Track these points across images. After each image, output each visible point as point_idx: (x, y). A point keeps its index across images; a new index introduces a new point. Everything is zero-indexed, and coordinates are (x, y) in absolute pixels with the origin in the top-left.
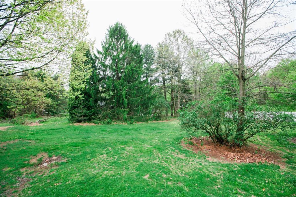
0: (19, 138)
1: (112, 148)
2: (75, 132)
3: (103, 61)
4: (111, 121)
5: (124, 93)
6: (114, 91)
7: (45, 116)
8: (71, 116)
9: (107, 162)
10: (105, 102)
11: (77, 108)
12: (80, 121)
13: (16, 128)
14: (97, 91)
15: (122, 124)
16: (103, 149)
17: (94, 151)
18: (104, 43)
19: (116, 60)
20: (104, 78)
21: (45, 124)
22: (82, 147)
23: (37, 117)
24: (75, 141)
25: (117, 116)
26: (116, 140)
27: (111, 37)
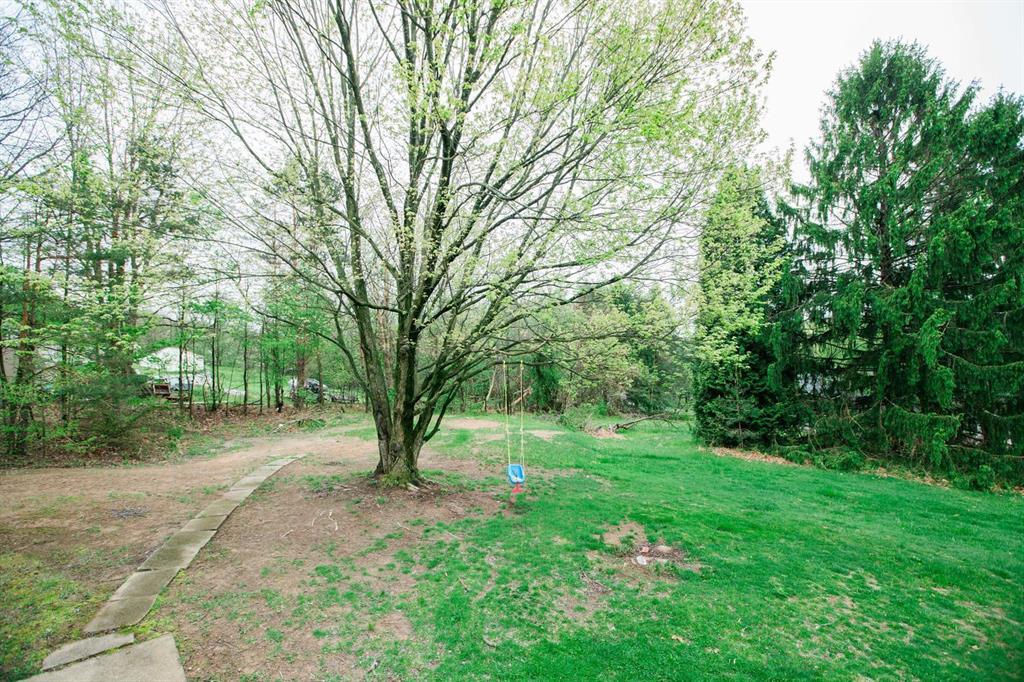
0: (577, 467)
1: (880, 579)
2: (717, 476)
3: (813, 220)
4: (863, 459)
5: (929, 339)
6: (868, 333)
7: (629, 412)
8: (702, 422)
9: (861, 633)
10: (828, 380)
11: (722, 396)
12: (730, 443)
13: (570, 439)
14: (796, 336)
15: (918, 479)
16: (838, 571)
17: (797, 569)
18: (818, 149)
19: (879, 205)
20: (822, 285)
21: (631, 439)
22: (748, 536)
23: (611, 414)
24: (720, 509)
25: (889, 440)
26: (900, 550)
27: (847, 116)
